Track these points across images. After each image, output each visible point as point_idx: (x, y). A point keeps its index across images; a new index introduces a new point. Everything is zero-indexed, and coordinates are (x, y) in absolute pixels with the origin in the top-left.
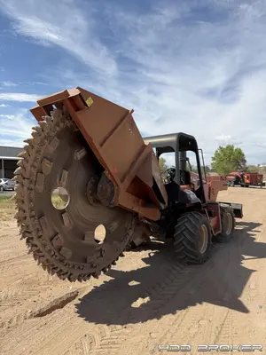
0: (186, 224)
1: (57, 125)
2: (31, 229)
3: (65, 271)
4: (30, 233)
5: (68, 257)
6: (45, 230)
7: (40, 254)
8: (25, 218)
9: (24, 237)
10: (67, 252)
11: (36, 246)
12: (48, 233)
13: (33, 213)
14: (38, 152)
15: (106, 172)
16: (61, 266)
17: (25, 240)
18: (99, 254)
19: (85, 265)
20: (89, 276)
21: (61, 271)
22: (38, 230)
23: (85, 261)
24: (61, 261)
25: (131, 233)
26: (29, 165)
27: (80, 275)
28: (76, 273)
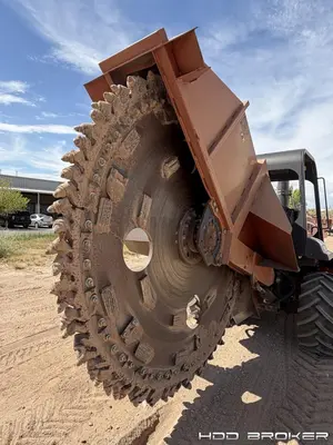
0: (321, 293)
1: (138, 106)
2: (85, 315)
3: (143, 389)
4: (82, 323)
5: (148, 361)
6: (110, 314)
7: (102, 365)
8: (74, 292)
9: (69, 333)
10: (147, 353)
11: (94, 349)
12: (116, 319)
13: (91, 282)
14: (103, 153)
15: (213, 204)
16: (135, 381)
17: (71, 339)
18: (192, 347)
19: (174, 369)
20: (178, 387)
21: (136, 389)
22: (99, 316)
23: (173, 362)
24: (138, 370)
25: (232, 304)
26: (85, 179)
27: (166, 390)
28: (159, 387)
